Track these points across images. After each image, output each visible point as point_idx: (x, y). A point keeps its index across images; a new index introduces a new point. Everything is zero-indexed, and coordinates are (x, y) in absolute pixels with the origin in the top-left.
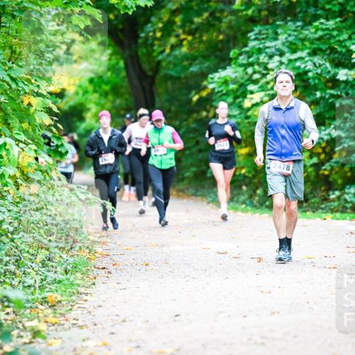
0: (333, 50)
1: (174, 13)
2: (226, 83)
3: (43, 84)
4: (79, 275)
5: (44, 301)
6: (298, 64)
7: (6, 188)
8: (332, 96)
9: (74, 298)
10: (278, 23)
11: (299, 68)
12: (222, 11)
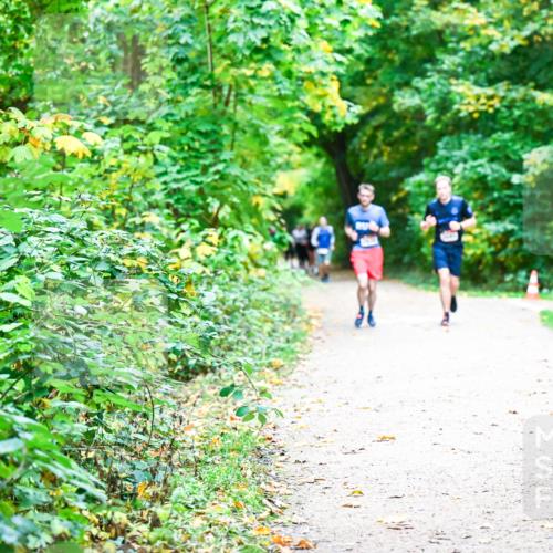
0: (508, 158)
1: (377, 128)
2: (420, 185)
3: (269, 186)
4: (298, 344)
5: (270, 365)
6: (479, 169)
7: (238, 273)
8: (508, 196)
9: (294, 363)
10: (463, 135)
11: (479, 173)
12: (415, 127)
